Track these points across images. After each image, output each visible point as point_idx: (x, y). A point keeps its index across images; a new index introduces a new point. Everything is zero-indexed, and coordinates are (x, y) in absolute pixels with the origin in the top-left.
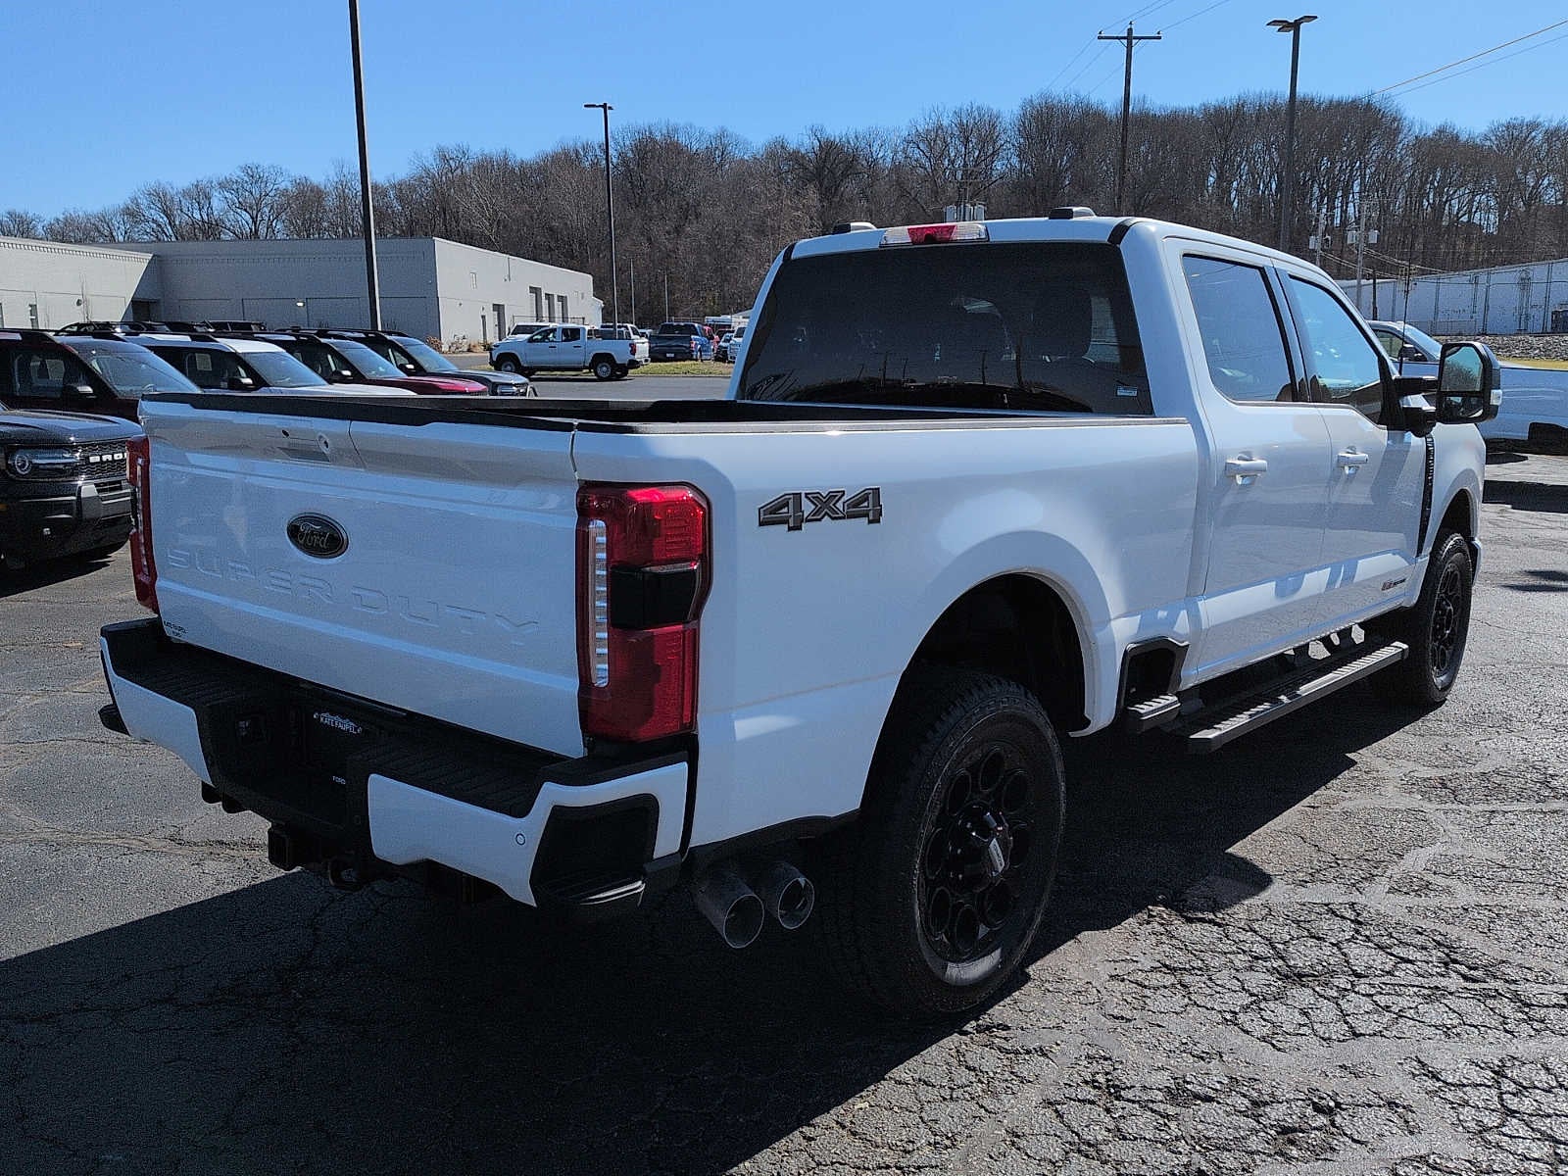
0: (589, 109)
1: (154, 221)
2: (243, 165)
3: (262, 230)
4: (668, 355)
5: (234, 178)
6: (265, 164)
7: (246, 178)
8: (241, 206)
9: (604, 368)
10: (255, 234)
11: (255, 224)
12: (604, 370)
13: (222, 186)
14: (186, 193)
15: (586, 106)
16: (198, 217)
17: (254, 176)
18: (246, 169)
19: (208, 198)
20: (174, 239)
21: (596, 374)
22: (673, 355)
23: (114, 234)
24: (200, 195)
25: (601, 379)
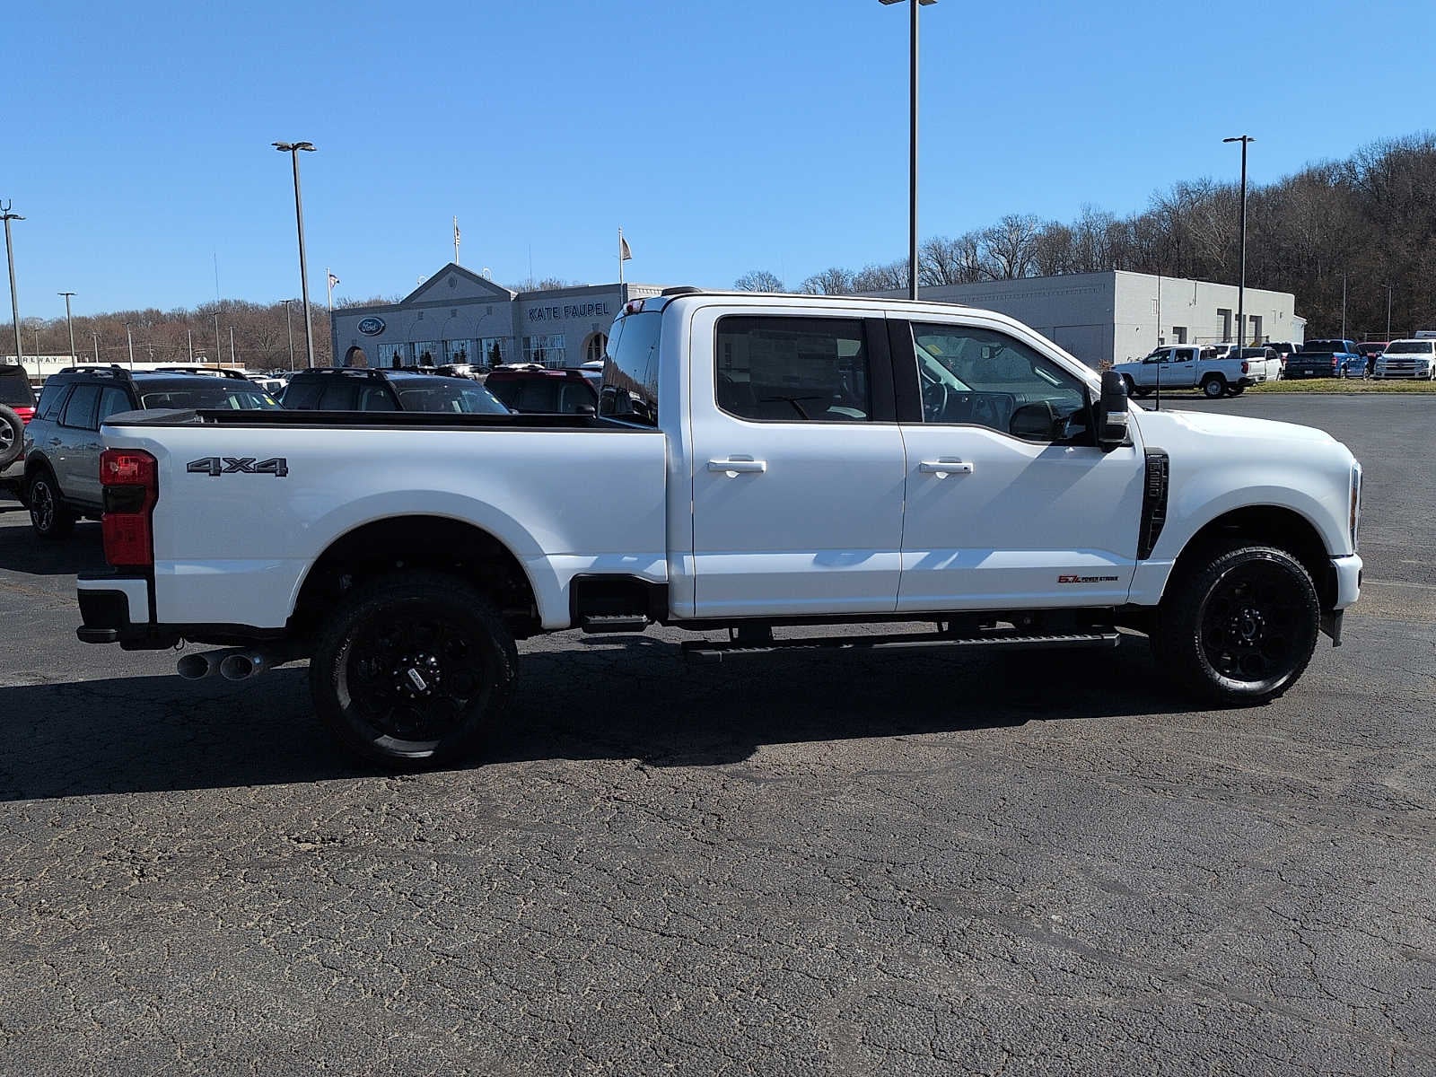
0: (1229, 143)
1: (930, 270)
2: (1005, 216)
3: (1016, 272)
4: (1306, 372)
5: (997, 229)
6: (1023, 214)
7: (1006, 228)
8: (1000, 252)
9: (1215, 387)
10: (1010, 276)
11: (1010, 266)
12: (1214, 388)
13: (985, 235)
14: (957, 245)
15: (1226, 141)
16: (965, 264)
17: (1013, 225)
18: (1005, 220)
19: (974, 247)
20: (944, 283)
21: (1206, 391)
22: (1312, 372)
23: (900, 282)
24: (968, 245)
25: (1210, 397)
